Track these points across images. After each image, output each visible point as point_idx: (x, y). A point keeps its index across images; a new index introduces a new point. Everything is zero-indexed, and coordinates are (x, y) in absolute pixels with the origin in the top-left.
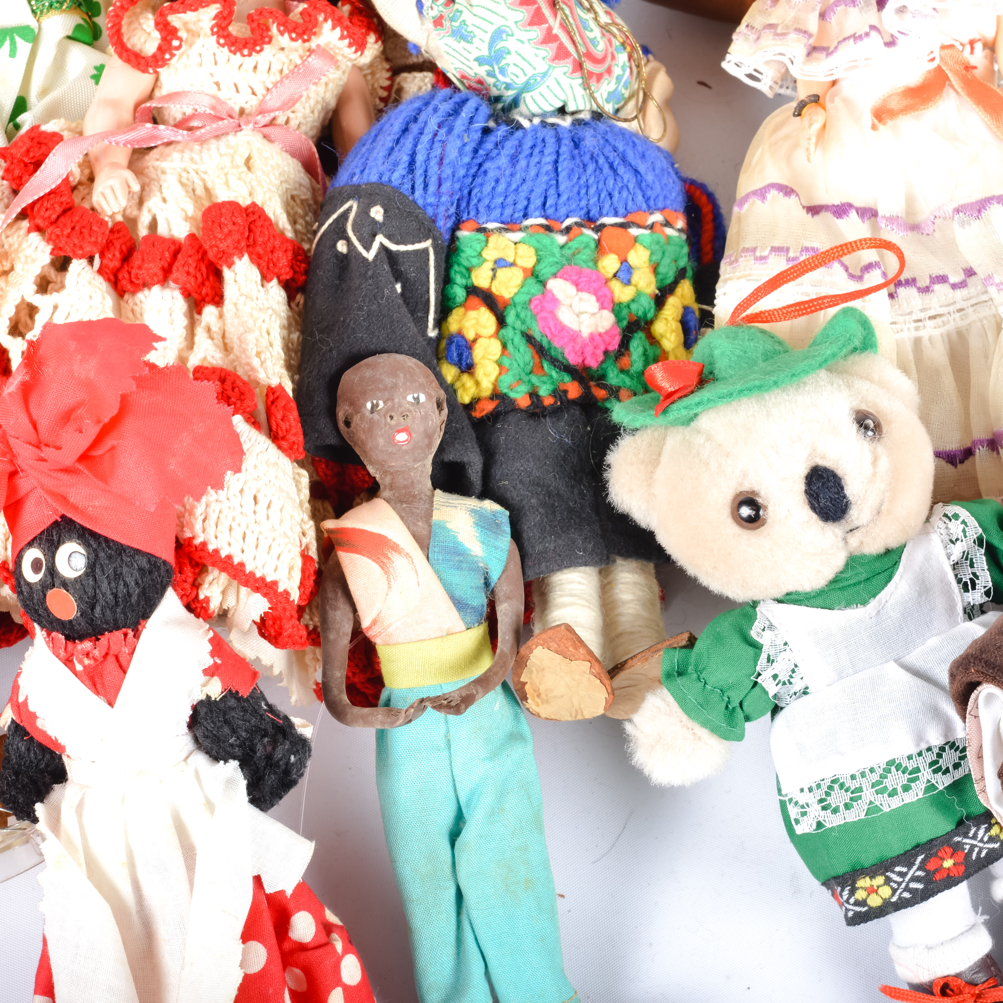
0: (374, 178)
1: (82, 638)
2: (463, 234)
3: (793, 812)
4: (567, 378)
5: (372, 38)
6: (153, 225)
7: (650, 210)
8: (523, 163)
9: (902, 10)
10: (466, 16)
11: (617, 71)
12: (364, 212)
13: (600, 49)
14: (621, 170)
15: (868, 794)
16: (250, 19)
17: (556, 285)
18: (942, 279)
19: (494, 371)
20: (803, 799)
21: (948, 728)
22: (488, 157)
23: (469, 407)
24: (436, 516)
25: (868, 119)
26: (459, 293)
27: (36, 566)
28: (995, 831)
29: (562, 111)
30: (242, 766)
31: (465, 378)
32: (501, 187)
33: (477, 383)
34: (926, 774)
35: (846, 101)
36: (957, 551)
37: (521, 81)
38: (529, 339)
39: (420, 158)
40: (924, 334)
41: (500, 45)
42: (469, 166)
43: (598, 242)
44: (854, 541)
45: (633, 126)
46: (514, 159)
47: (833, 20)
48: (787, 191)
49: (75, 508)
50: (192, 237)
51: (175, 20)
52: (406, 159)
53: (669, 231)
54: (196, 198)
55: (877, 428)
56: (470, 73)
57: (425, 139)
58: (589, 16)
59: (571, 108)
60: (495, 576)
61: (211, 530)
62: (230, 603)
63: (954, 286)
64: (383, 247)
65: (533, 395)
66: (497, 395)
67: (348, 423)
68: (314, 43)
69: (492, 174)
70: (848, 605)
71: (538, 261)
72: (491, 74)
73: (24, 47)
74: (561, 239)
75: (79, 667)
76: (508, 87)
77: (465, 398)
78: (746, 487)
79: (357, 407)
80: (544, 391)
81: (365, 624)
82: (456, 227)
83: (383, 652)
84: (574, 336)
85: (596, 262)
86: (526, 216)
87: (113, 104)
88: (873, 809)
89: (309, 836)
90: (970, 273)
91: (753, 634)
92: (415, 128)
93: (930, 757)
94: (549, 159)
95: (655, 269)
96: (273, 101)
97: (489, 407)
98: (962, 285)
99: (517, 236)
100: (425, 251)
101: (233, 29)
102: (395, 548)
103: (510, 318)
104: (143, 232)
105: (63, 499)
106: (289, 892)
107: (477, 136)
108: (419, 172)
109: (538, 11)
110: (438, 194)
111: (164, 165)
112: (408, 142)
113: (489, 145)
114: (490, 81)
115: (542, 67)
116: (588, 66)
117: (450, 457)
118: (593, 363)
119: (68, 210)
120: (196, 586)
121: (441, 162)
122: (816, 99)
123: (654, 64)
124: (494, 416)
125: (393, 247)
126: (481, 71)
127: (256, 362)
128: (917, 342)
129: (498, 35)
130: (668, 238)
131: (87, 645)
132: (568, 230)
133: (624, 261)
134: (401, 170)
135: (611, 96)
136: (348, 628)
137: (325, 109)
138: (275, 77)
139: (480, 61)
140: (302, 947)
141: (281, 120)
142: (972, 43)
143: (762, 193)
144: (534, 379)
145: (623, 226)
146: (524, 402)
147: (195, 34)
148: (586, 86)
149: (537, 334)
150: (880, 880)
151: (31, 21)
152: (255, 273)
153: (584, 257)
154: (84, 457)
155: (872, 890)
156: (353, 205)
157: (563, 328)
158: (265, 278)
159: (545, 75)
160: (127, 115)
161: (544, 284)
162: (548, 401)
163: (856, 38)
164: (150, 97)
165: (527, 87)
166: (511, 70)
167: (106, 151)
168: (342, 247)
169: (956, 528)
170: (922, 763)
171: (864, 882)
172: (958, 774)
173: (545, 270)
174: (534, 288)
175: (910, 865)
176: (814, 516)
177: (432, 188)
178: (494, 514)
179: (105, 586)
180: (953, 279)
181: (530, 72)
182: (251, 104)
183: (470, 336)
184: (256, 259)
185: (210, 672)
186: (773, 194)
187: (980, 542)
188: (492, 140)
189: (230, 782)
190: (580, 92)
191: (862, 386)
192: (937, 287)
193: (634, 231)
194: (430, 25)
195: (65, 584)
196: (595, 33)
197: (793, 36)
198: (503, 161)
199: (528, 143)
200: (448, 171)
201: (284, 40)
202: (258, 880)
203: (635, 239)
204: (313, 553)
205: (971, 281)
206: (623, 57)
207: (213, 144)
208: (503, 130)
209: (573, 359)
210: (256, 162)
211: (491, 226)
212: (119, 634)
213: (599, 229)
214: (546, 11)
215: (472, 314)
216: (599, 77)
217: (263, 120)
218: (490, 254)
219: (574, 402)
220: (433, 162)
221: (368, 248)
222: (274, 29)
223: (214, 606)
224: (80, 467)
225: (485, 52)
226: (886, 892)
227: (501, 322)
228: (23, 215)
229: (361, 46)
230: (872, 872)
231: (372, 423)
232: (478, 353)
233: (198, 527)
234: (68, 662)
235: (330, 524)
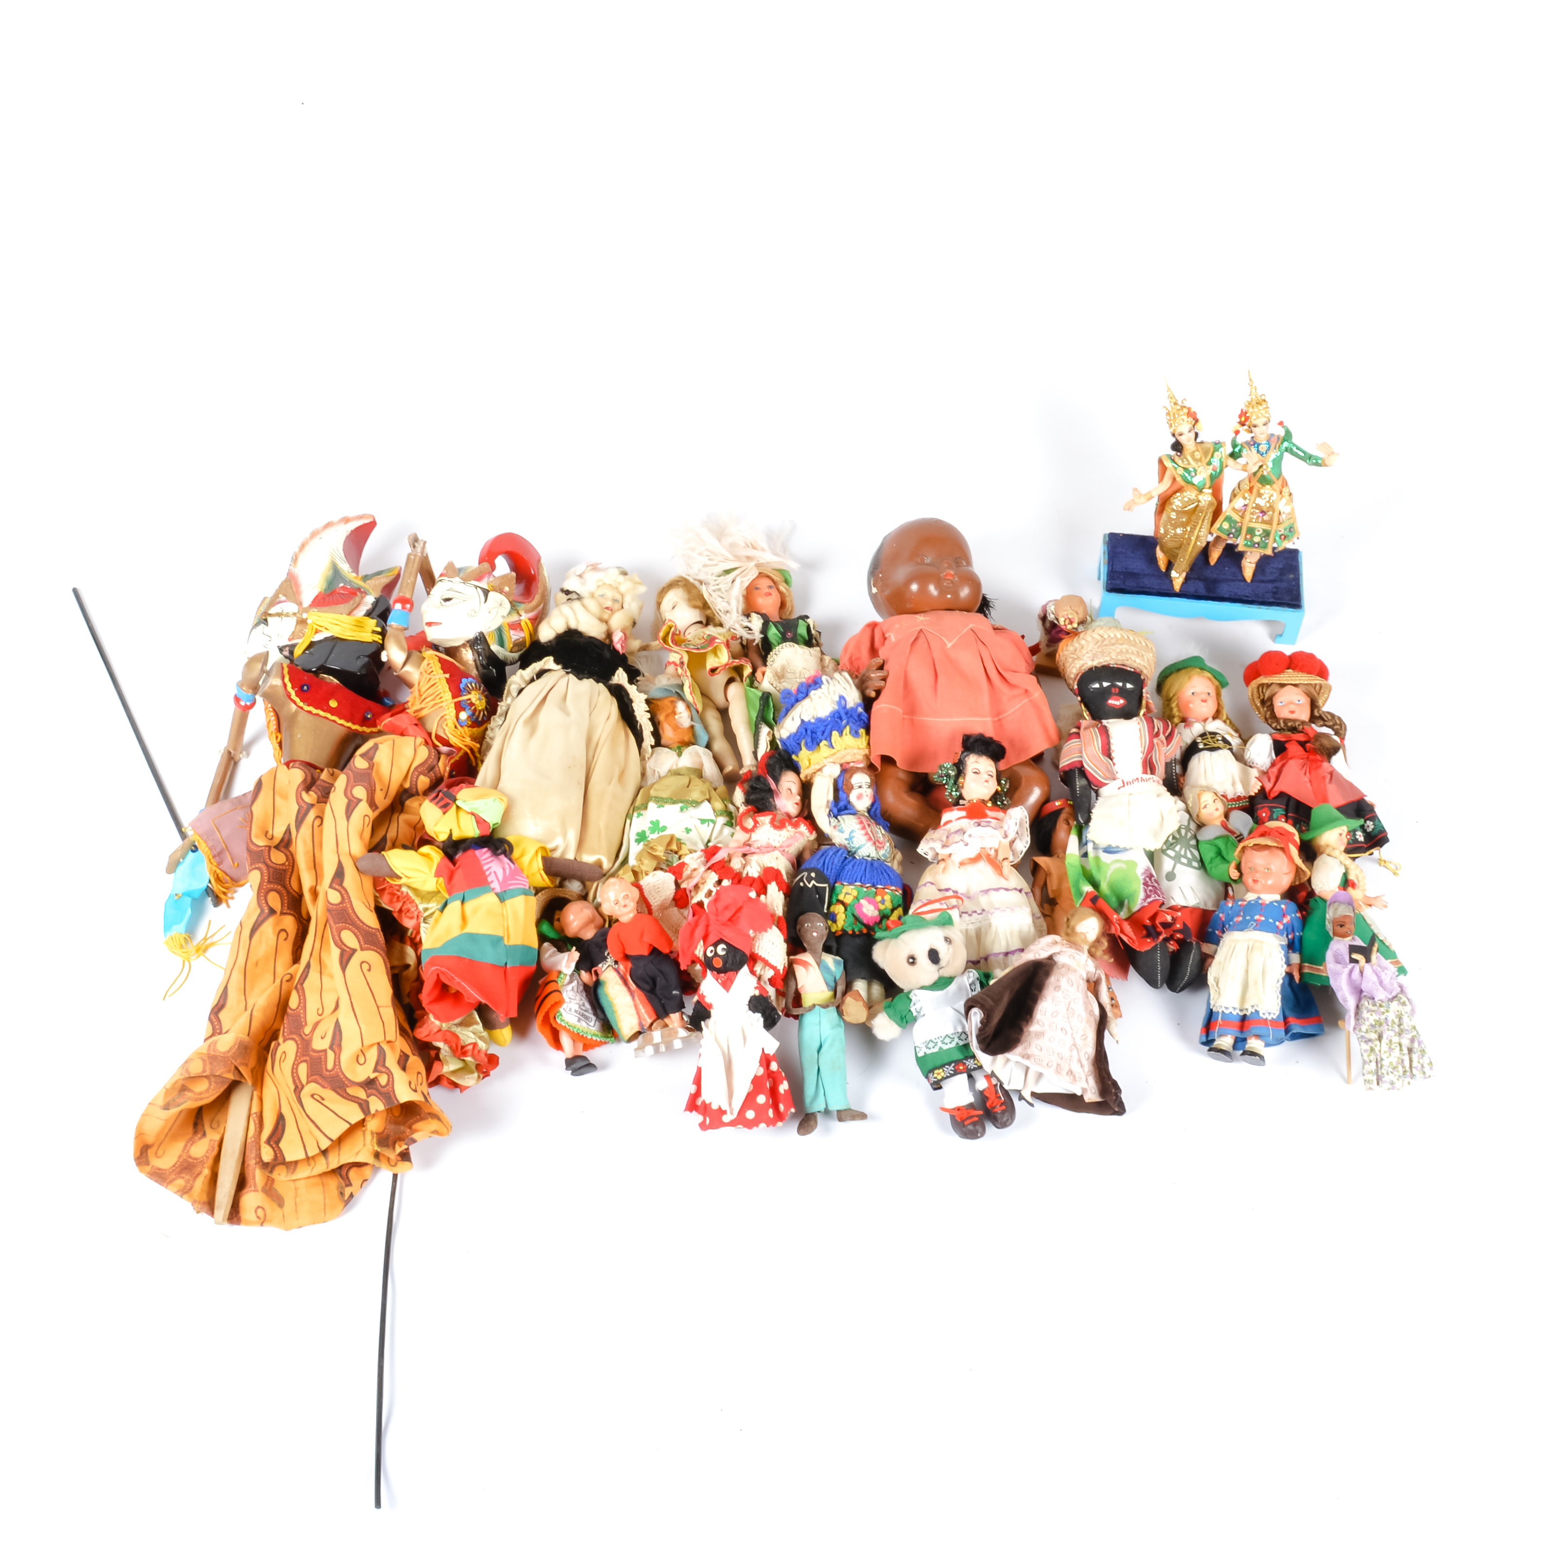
0: (813, 866)
1: (722, 973)
2: (837, 885)
3: (918, 1049)
4: (863, 927)
5: (814, 832)
6: (747, 874)
7: (892, 886)
8: (856, 867)
9: (970, 836)
10: (843, 825)
11: (886, 848)
12: (809, 875)
13: (881, 839)
14: (884, 874)
15: (940, 1044)
16: (780, 821)
17: (863, 902)
18: (975, 912)
19: (842, 923)
20: (920, 1046)
21: (964, 1027)
22: (846, 865)
23: (834, 933)
24: (822, 958)
25: (958, 865)
26: (834, 900)
27: (711, 951)
28: (976, 1062)
29: (869, 856)
30: (762, 1016)
31: (834, 924)
32: (849, 874)
33: (837, 926)
34: (956, 1040)
35: (952, 861)
36: (971, 980)
37: (857, 846)
38: (854, 915)
39: (827, 862)
40: (969, 927)
41: (852, 835)
42: (840, 867)
43: (876, 893)
44: (941, 971)
45: (889, 864)
46: (853, 866)
47: (950, 838)
48: (932, 884)
49: (724, 936)
50: (759, 877)
51: (758, 819)
52: (822, 862)
53: (897, 893)
54: (760, 866)
55: (950, 941)
56: (843, 843)
57: (829, 857)
58: (879, 831)
59: (871, 856)
60: (837, 978)
61: (760, 950)
62: (762, 973)
63: (979, 914)
64: (814, 885)
65: (853, 931)
66: (843, 930)
67: (799, 931)
68: (797, 830)
69: (847, 870)
70: (938, 990)
71: (858, 894)
72: (849, 844)
73: (711, 825)
74: (865, 890)
75: (720, 981)
76: (853, 848)
77: (833, 930)
78: (912, 953)
79: (803, 925)
80: (856, 930)
81: (799, 986)
82: (835, 882)
83: (803, 996)
84: (866, 916)
85: (875, 897)
86: (856, 882)
87: (737, 841)
88: (940, 1048)
89: (778, 1039)
90: (983, 910)
91: (910, 996)
92: (826, 854)
93: (958, 1035)
94: (863, 867)
95: (892, 902)
96: (785, 845)
97: (840, 933)
98: (981, 914)
99: (852, 887)
100: (825, 887)
101: (775, 823)
102: (810, 965)
103: (848, 909)
104: (744, 875)
105: (721, 933)
106: (771, 1054)
107: (843, 858)
108: (826, 866)
109: (864, 826)
110: (831, 872)
111: (752, 858)
112: (823, 858)
113: (846, 862)
114: (848, 846)
115: (864, 842)
116: (877, 844)
117: (828, 944)
118: (871, 924)
119: (723, 867)
120: (753, 966)
121: (832, 864)
122: (943, 860)
123: (897, 851)
124: (841, 936)
125: (817, 885)
126: (846, 842)
127: (776, 909)
128: (967, 930)
129: (852, 832)
130: (897, 895)
131: (723, 975)
132: (867, 888)
133: (883, 898)
134: (821, 864)
135: (883, 855)
136: (794, 988)
137: (799, 851)
138: (786, 838)
139: (846, 839)
140: (773, 1072)
141: (786, 851)
142: (991, 849)
143: (925, 885)
144: (854, 926)
145: (884, 888)
146: (850, 932)
147: (763, 824)
148: (876, 850)
149: (856, 914)
150: (941, 1070)
151: (714, 818)
152: (777, 888)
153: (872, 895)
154: (730, 920)
155: (938, 1074)
156: (806, 874)
157: (863, 913)
158: (779, 890)
159: (864, 845)
160: (742, 845)
161: (859, 901)
162: (857, 933)
163: (956, 842)
164: (748, 841)
165: (859, 848)
166: (855, 842)
167: (735, 853)
168: (802, 884)
169: (971, 974)
170: (956, 1037)
171: (936, 1071)
172: (966, 1042)
173: (860, 897)
174: (856, 901)
175: (950, 1066)
176: (930, 962)
177: (829, 870)
178: (839, 961)
179: (730, 959)
180: (978, 912)
181: (860, 844)
182: (778, 845)
183: (836, 912)
184: (778, 884)
185: (756, 988)
186: (928, 885)
187: (978, 979)
188: (847, 860)
189: (758, 1020)
190: (874, 851)
191: (947, 931)
192: (974, 914)
193: (886, 890)
194: (832, 828)
195: (719, 956)
196: (880, 835)
197: (938, 841)
198: (850, 866)
199: (858, 863)
200: (834, 866)
201: (789, 828)
202: (763, 1049)
203: (887, 893)
204: (786, 965)
205: (984, 913)
206: (888, 844)
207: (766, 854)
208: (850, 858)
209: (865, 922)
210: (779, 859)
211: (845, 883)
212: (732, 973)
213: (876, 888)
214: (867, 826)
215: (838, 906)
216: (880, 848)
217: (781, 849)
218: (844, 891)
219: (865, 934)
220: (830, 864)
221: (809, 883)
222: (787, 824)
223: (758, 973)
224: (729, 923)
225: (848, 837)
226: (943, 1074)
227: (846, 910)
228: (709, 868)
229: (811, 833)
230: (939, 1068)
231: (807, 930)
232: (838, 917)
233: (756, 949)
234: (717, 980)
235: (792, 957)
